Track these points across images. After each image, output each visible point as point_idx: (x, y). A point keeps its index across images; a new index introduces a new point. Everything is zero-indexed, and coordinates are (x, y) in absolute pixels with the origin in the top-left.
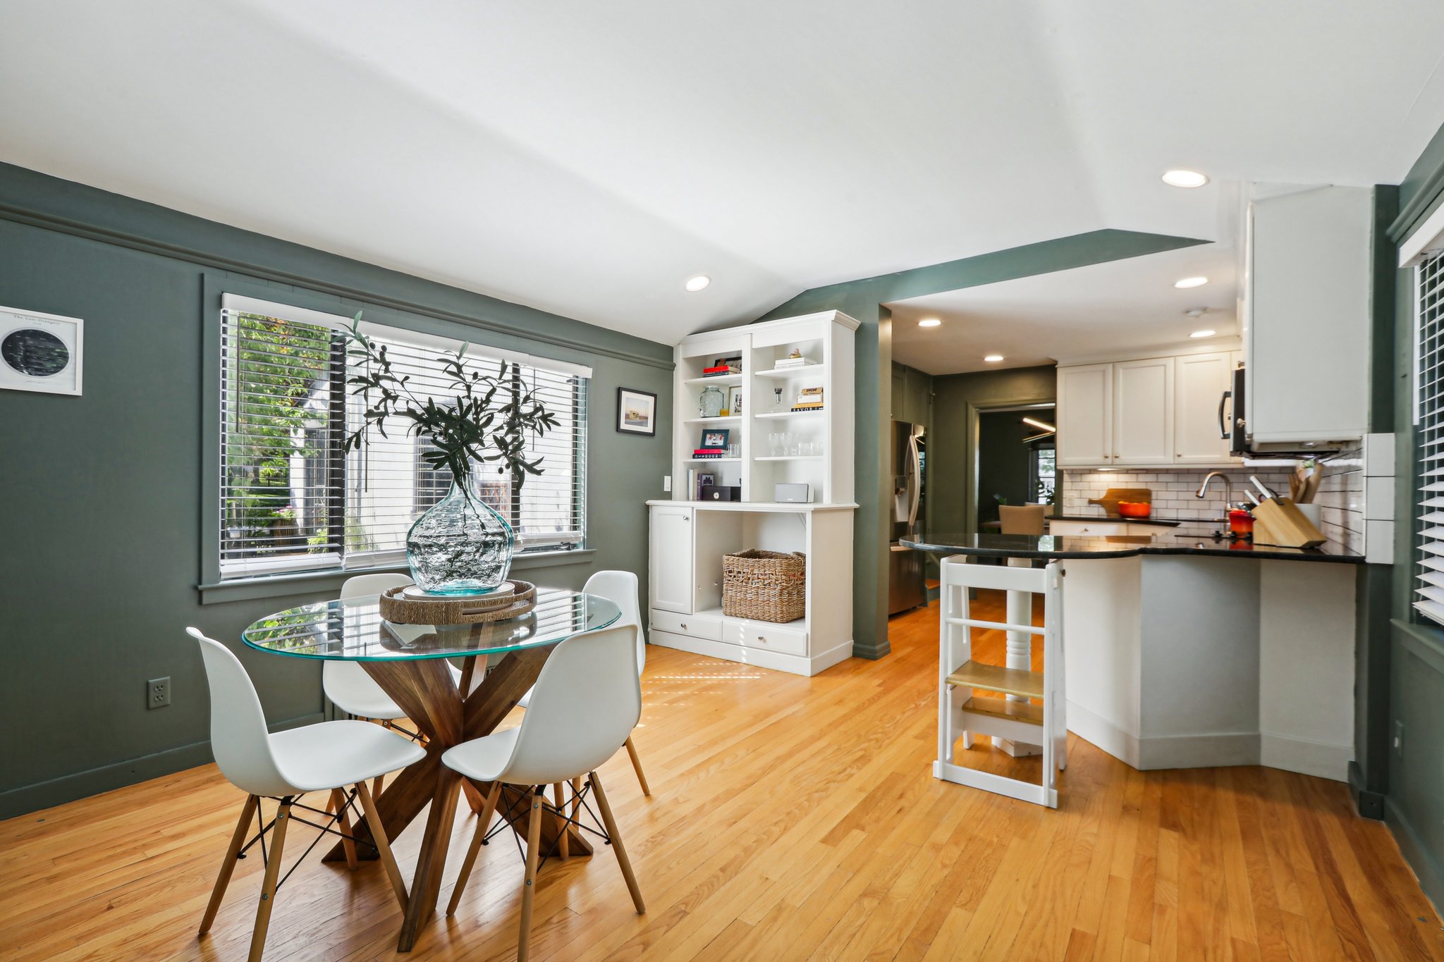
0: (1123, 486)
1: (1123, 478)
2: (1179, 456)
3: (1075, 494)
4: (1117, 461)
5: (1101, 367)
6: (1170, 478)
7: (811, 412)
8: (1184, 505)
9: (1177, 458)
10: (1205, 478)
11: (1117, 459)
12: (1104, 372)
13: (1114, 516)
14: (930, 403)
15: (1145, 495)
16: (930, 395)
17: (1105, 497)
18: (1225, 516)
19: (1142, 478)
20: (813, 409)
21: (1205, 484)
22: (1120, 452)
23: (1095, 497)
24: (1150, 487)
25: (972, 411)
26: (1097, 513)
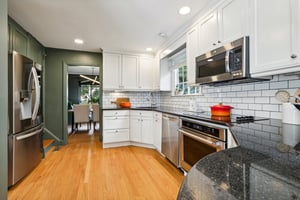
3: (107, 100)
12: (119, 57)
15: (128, 100)
16: (43, 55)
22: (124, 85)
23: (113, 101)
24: (129, 97)
25: (65, 65)
26: (114, 106)
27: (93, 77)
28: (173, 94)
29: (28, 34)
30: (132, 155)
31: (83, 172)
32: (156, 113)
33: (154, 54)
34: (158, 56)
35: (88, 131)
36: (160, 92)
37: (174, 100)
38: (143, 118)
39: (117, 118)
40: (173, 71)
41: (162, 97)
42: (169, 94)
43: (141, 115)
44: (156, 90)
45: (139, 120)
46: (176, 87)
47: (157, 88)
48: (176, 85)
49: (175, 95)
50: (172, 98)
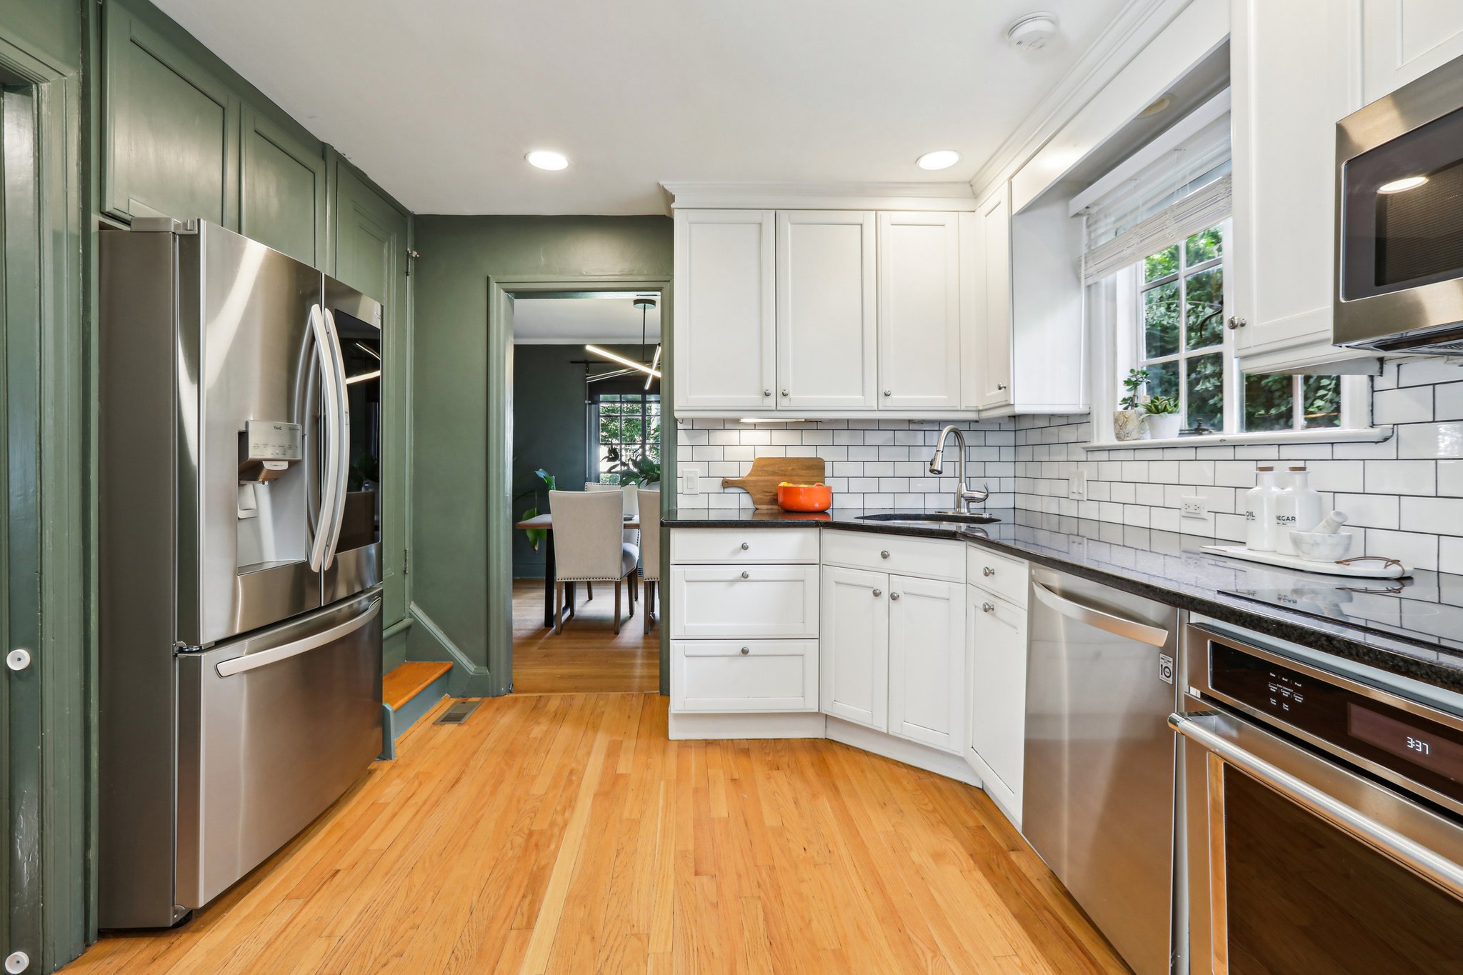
0: (779, 453)
1: (779, 437)
2: (887, 397)
3: (699, 469)
4: (784, 402)
5: (756, 216)
9: (882, 401)
10: (939, 435)
11: (784, 400)
12: (759, 228)
14: (407, 274)
15: (815, 468)
16: (408, 255)
17: (751, 474)
19: (810, 438)
21: (942, 448)
22: (788, 384)
23: (733, 473)
24: (824, 454)
25: (499, 297)
26: (737, 504)
27: (643, 352)
28: (1105, 436)
29: (324, 150)
30: (825, 804)
31: (536, 884)
32: (982, 557)
33: (972, 190)
34: (996, 194)
35: (614, 626)
36: (1015, 418)
37: (1110, 470)
38: (898, 585)
39: (745, 576)
40: (1105, 280)
41: (1025, 454)
42: (1069, 434)
43: (887, 565)
44: (984, 415)
45: (876, 594)
46: (1127, 382)
47: (994, 396)
48: (1123, 374)
49: (1115, 442)
50: (1091, 456)
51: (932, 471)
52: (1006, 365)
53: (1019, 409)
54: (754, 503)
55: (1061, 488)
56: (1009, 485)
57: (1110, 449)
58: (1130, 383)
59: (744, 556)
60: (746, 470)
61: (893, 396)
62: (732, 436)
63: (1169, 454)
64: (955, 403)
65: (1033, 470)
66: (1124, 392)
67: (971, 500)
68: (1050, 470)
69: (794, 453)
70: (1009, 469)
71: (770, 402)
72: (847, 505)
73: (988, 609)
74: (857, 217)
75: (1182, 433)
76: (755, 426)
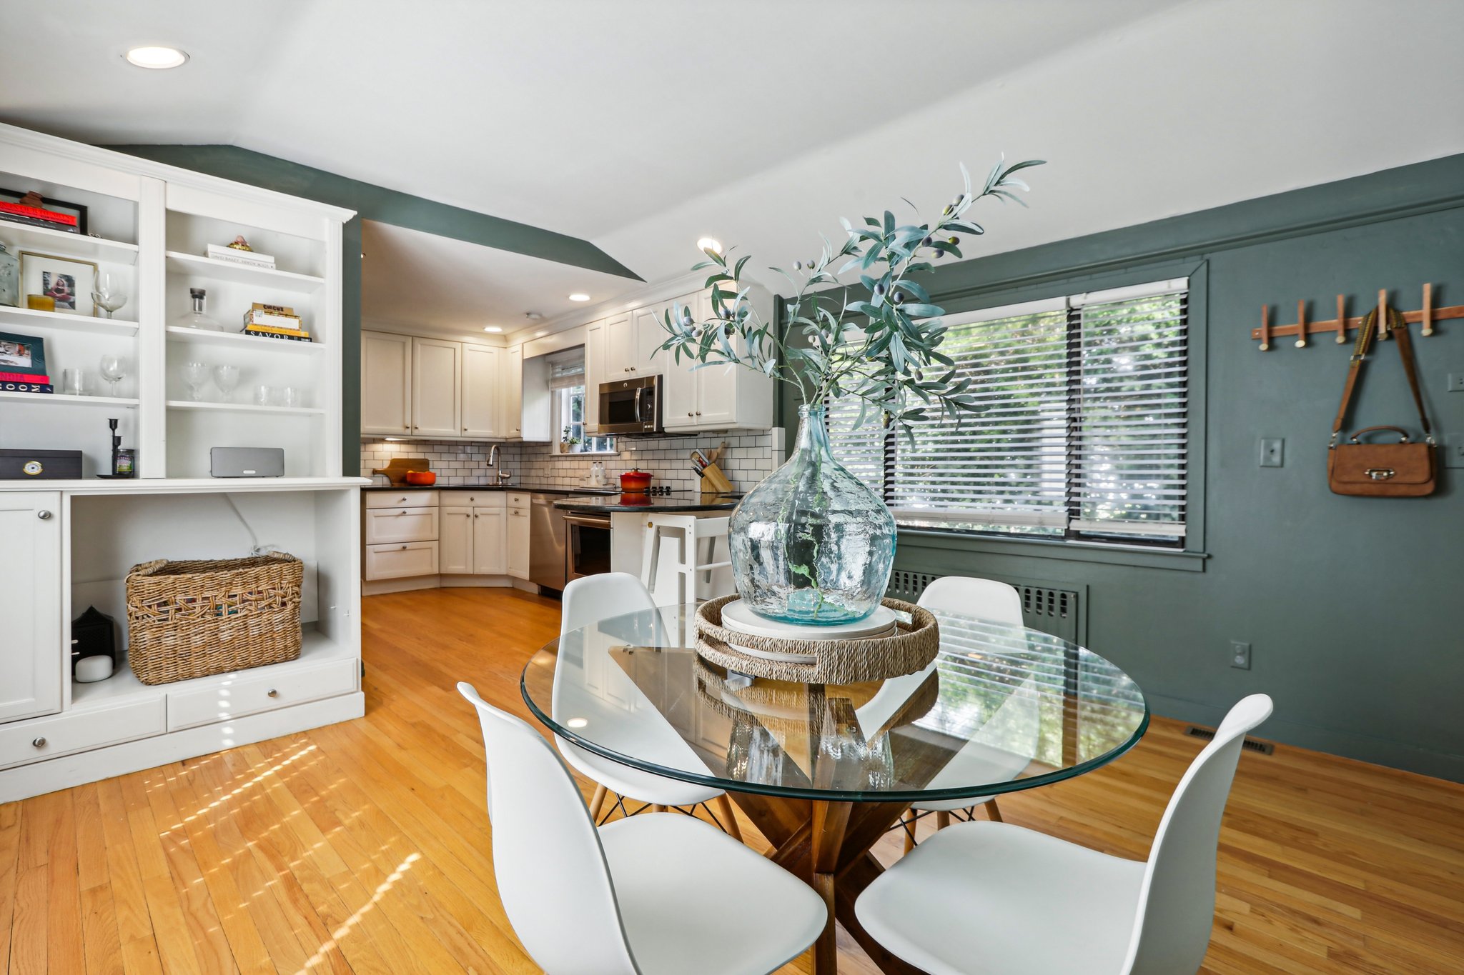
0: (404, 456)
1: (404, 448)
2: (466, 430)
4: (414, 431)
5: (402, 339)
6: (445, 448)
7: (286, 341)
8: (452, 473)
9: (463, 431)
10: (491, 449)
11: (417, 430)
12: (404, 344)
13: (396, 485)
15: (424, 464)
17: (389, 467)
18: (498, 481)
19: (420, 448)
20: (291, 338)
21: (492, 455)
23: (379, 467)
24: (429, 457)
28: (556, 450)
32: (515, 495)
34: (516, 346)
36: (522, 443)
37: (559, 464)
38: (478, 511)
39: (404, 513)
40: (558, 391)
41: (525, 458)
42: (544, 450)
43: (473, 504)
44: (509, 440)
45: (468, 516)
46: (565, 431)
47: (513, 433)
48: (563, 428)
49: (561, 454)
50: (552, 459)
51: (488, 465)
52: (519, 422)
53: (525, 439)
54: (391, 481)
55: (540, 473)
56: (518, 472)
57: (558, 456)
58: (567, 432)
59: (404, 504)
60: (386, 465)
61: (469, 430)
62: (379, 447)
63: (577, 458)
64: (496, 435)
65: (529, 465)
66: (564, 435)
67: (503, 478)
68: (537, 465)
69: (412, 456)
70: (517, 465)
71: (408, 431)
72: (441, 482)
73: (516, 513)
74: (453, 345)
75: (581, 451)
76: (391, 442)
